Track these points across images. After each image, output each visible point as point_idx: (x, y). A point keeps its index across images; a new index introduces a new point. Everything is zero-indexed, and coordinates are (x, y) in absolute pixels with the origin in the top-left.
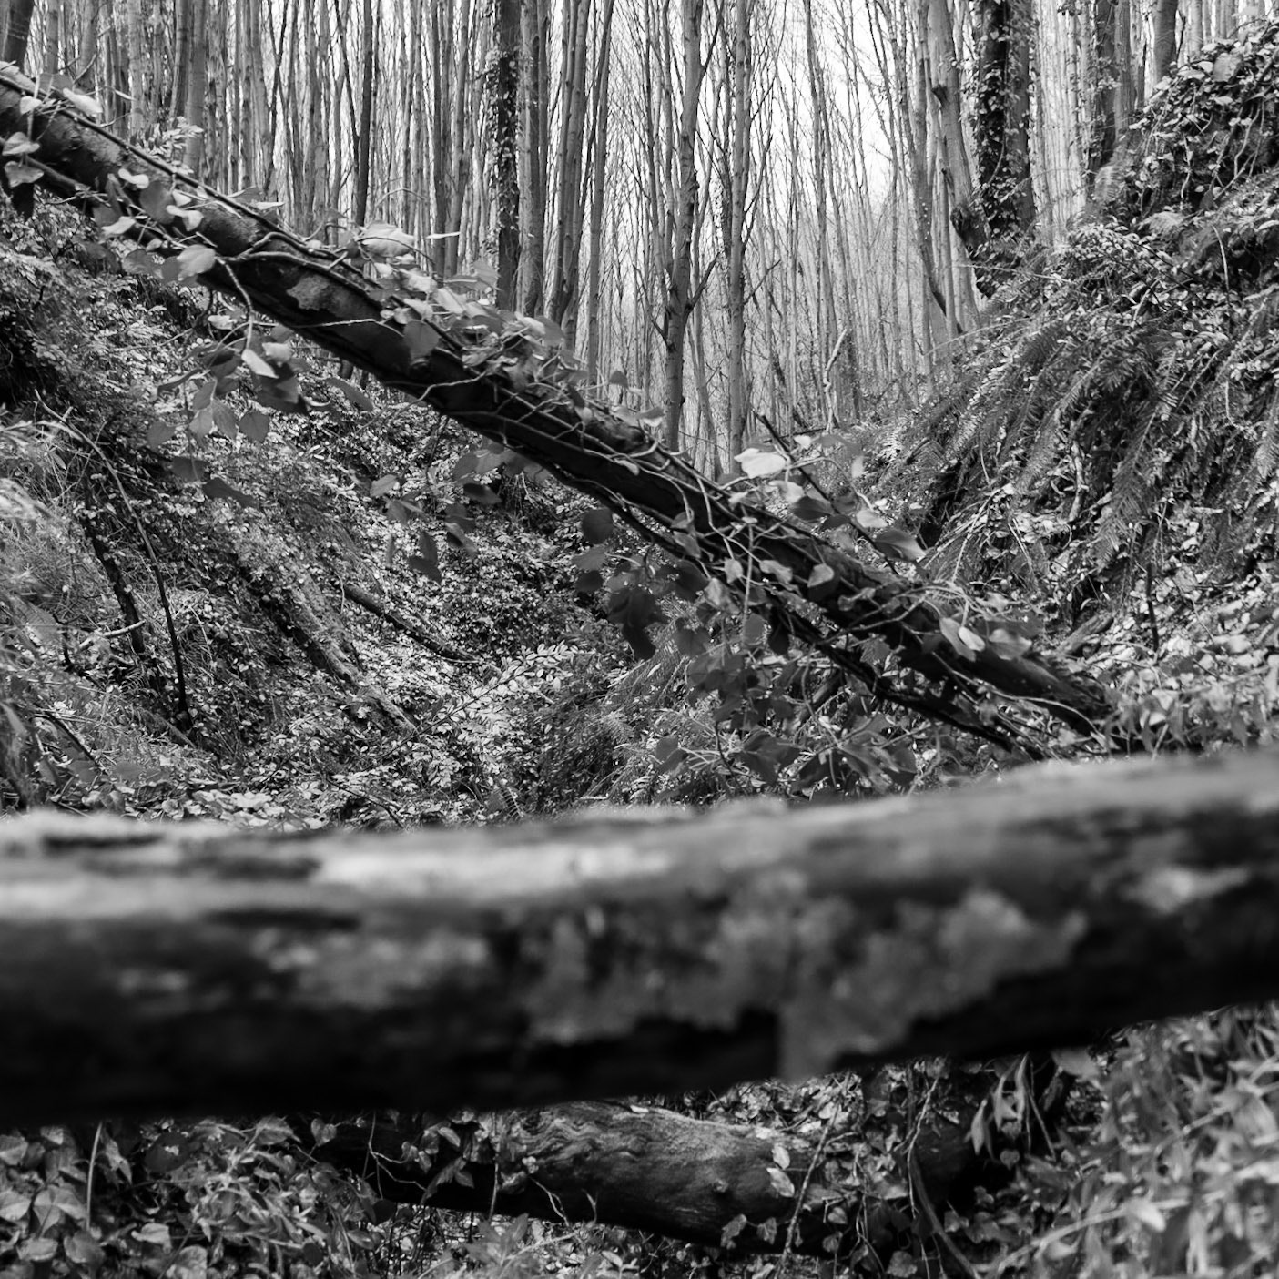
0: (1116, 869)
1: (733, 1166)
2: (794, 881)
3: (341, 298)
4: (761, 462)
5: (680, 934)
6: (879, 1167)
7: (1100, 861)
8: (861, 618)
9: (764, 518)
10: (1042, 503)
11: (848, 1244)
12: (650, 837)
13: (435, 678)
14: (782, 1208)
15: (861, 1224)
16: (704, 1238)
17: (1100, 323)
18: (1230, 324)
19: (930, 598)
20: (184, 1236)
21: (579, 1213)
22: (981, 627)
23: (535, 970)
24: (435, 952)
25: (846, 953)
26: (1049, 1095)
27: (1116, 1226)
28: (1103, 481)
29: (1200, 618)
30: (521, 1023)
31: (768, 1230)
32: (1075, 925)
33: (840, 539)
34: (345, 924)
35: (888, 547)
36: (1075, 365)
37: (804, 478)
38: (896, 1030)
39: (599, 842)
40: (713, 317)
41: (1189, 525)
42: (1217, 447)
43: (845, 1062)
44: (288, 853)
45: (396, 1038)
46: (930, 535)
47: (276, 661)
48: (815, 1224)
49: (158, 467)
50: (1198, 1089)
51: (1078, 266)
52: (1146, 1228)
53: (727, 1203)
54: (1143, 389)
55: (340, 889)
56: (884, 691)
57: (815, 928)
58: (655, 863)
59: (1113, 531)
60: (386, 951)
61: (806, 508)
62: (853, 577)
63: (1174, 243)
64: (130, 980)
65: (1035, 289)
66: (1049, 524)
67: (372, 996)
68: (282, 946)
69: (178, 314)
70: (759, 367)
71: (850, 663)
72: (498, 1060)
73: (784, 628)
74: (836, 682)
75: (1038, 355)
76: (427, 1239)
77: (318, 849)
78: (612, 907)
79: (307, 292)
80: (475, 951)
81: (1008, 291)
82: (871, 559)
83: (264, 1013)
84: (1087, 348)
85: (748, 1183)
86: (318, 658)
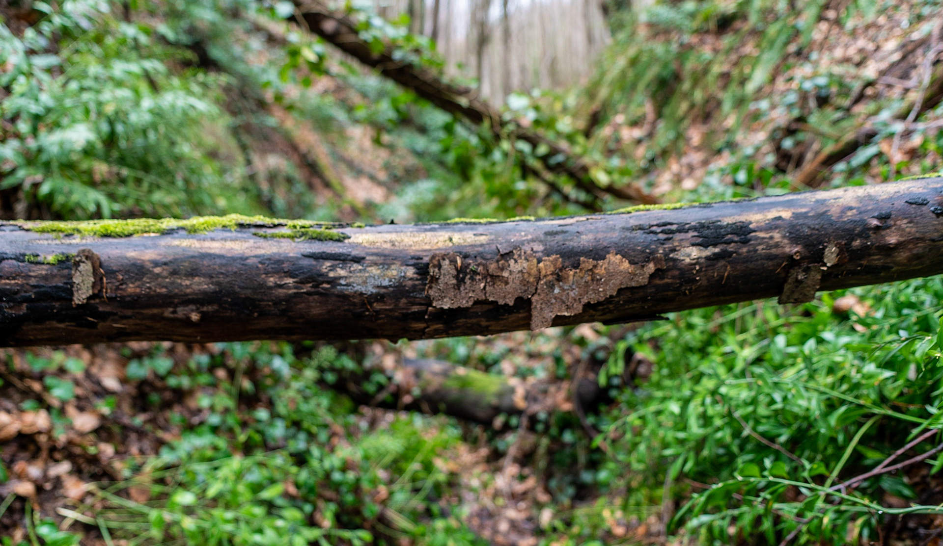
0: (668, 246)
1: (500, 395)
2: (539, 247)
3: (344, 30)
4: (518, 102)
5: (492, 267)
6: (561, 396)
7: (662, 242)
8: (557, 168)
9: (518, 126)
10: (635, 123)
11: (547, 427)
12: (481, 229)
13: (377, 194)
14: (519, 412)
15: (553, 420)
16: (487, 424)
17: (659, 48)
18: (716, 51)
19: (586, 160)
20: (274, 415)
21: (435, 412)
22: (609, 172)
23: (435, 280)
24: (394, 272)
25: (559, 277)
26: (633, 366)
27: (659, 413)
28: (659, 115)
29: (699, 173)
30: (428, 302)
31: (514, 421)
32: (651, 267)
33: (550, 135)
34: (358, 260)
35: (570, 138)
36: (648, 66)
37: (537, 108)
38: (578, 308)
39: (460, 231)
40: (495, 49)
41: (695, 136)
42: (707, 101)
43: (557, 321)
44: (335, 232)
45: (377, 306)
46: (587, 134)
47: (311, 186)
48: (533, 420)
49: (262, 105)
50: (694, 359)
51: (651, 25)
52: (672, 414)
53: (497, 410)
54: (677, 77)
55: (357, 245)
56: (566, 198)
57: (547, 266)
58: (483, 239)
59: (664, 135)
60: (374, 271)
61: (537, 122)
62: (554, 151)
63: (692, 15)
64: (272, 281)
65: (633, 34)
66: (637, 133)
67: (369, 289)
68: (333, 268)
69: (272, 40)
70: (515, 66)
71: (554, 188)
72: (418, 317)
73: (526, 171)
74: (548, 196)
75: (634, 62)
76: (373, 424)
77: (347, 231)
78: (466, 256)
79: (329, 26)
80: (411, 272)
81: (621, 36)
82: (563, 145)
83: (325, 295)
84: (654, 59)
85: (506, 403)
86: (327, 185)
